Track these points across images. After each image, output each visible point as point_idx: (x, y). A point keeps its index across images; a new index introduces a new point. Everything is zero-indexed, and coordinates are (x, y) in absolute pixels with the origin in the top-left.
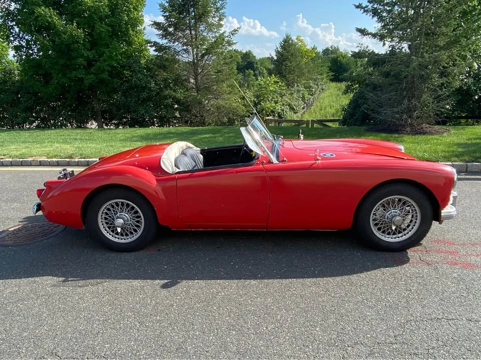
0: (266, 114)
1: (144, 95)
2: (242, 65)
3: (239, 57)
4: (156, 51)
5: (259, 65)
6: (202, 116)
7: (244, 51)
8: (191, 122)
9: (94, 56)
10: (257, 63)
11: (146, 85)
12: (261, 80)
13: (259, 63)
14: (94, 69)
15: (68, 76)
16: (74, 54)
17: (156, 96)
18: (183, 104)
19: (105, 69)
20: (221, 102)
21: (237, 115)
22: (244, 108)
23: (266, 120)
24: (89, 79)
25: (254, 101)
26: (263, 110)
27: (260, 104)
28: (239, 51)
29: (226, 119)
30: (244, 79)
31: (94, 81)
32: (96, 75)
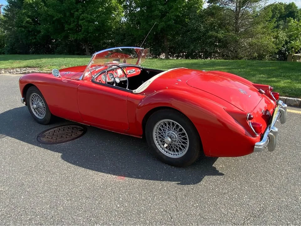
0: (295, 51)
1: (195, 36)
2: (284, 14)
3: (283, 8)
4: (209, 3)
5: (299, 14)
6: (236, 52)
7: (287, 4)
8: (227, 56)
9: (166, 9)
10: (298, 12)
11: (197, 28)
12: (294, 22)
13: (299, 12)
14: (165, 19)
15: (149, 23)
16: (153, 9)
17: (203, 36)
18: (223, 42)
19: (171, 18)
20: (254, 40)
21: (268, 51)
22: (274, 45)
23: (294, 56)
24: (162, 25)
25: (286, 40)
26: (292, 48)
27: (291, 43)
28: (284, 3)
29: (256, 54)
30: (284, 24)
31: (164, 26)
32: (165, 22)
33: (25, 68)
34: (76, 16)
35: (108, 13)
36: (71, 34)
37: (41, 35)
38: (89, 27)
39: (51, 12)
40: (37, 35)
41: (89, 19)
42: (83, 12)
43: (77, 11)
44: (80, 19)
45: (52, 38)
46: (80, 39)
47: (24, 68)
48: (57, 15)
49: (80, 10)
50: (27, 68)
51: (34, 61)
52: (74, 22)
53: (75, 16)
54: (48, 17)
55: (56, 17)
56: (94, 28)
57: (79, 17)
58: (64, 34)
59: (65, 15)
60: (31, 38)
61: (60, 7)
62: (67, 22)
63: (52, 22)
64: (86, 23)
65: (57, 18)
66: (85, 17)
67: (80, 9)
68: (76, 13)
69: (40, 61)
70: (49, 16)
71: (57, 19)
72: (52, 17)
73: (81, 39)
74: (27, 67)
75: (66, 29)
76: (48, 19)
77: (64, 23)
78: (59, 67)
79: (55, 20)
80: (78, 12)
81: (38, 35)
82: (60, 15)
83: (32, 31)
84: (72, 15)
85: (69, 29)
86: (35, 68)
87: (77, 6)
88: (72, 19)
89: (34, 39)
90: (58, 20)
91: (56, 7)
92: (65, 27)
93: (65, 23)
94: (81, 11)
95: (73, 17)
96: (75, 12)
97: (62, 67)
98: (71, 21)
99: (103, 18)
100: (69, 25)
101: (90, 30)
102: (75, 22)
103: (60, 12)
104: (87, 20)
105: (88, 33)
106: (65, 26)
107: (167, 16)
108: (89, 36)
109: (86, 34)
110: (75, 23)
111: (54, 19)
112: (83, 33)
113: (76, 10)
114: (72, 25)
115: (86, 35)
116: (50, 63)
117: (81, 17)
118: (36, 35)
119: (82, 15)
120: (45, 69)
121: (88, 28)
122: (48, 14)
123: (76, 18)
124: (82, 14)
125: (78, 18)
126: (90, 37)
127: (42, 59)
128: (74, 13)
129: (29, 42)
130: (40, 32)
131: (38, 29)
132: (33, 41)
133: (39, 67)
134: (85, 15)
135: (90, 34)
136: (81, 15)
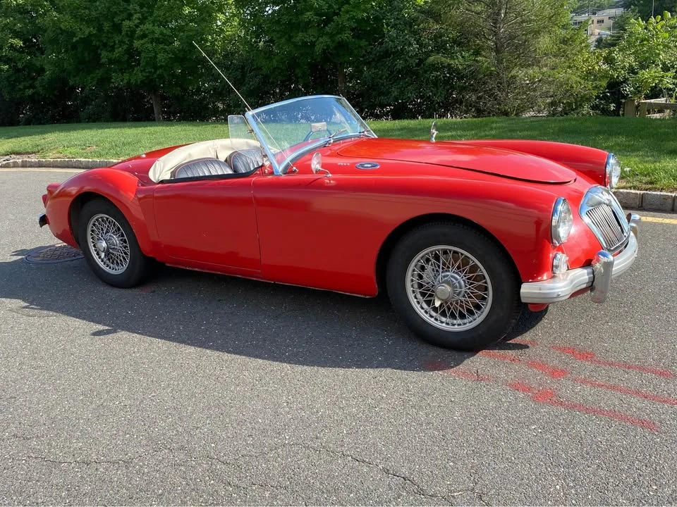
1: (400, 64)
14: (331, 28)
18: (465, 77)
19: (344, 26)
24: (322, 43)
31: (328, 46)
32: (332, 36)
33: (8, 155)
34: (127, 31)
35: (204, 20)
36: (116, 72)
37: (46, 78)
38: (156, 54)
39: (67, 22)
40: (37, 79)
41: (156, 36)
42: (143, 20)
43: (129, 17)
44: (136, 36)
45: (71, 83)
46: (137, 82)
47: (6, 155)
48: (81, 29)
49: (136, 16)
50: (13, 156)
51: (27, 139)
52: (121, 42)
53: (124, 29)
54: (62, 34)
55: (80, 36)
56: (170, 56)
57: (133, 32)
58: (99, 73)
59: (100, 29)
60: (21, 87)
61: (87, 11)
62: (105, 45)
63: (70, 47)
64: (150, 45)
65: (82, 36)
66: (147, 32)
67: (136, 13)
68: (127, 23)
69: (41, 139)
70: (63, 31)
71: (80, 38)
72: (71, 34)
73: (139, 83)
74: (11, 154)
75: (103, 61)
76: (61, 38)
77: (99, 47)
78: (82, 149)
79: (77, 41)
80: (130, 20)
81: (39, 78)
82: (89, 30)
83: (23, 69)
84: (117, 28)
85: (111, 62)
86: (30, 156)
87: (128, 8)
88: (117, 39)
89: (29, 88)
90: (86, 41)
91: (80, 10)
92: (103, 55)
93: (101, 47)
94: (139, 19)
95: (120, 32)
96: (123, 20)
97: (88, 148)
98: (114, 42)
99: (193, 30)
100: (110, 51)
101: (160, 61)
102: (124, 42)
103: (89, 22)
104: (153, 39)
105: (156, 68)
106: (101, 54)
107: (334, 22)
108: (159, 75)
109: (150, 70)
110: (125, 47)
111: (75, 40)
112: (145, 70)
113: (125, 15)
114: (116, 51)
115: (150, 72)
116: (64, 143)
117: (138, 32)
118: (34, 79)
119: (142, 26)
120: (51, 154)
121: (155, 57)
122: (61, 29)
123: (127, 34)
124: (140, 23)
125: (131, 34)
126: (161, 77)
127: (46, 136)
128: (122, 23)
129: (18, 96)
130: (41, 71)
131: (38, 64)
132: (27, 94)
133: (39, 152)
134: (148, 26)
135: (161, 71)
136: (137, 26)
